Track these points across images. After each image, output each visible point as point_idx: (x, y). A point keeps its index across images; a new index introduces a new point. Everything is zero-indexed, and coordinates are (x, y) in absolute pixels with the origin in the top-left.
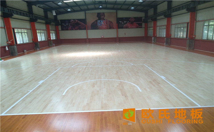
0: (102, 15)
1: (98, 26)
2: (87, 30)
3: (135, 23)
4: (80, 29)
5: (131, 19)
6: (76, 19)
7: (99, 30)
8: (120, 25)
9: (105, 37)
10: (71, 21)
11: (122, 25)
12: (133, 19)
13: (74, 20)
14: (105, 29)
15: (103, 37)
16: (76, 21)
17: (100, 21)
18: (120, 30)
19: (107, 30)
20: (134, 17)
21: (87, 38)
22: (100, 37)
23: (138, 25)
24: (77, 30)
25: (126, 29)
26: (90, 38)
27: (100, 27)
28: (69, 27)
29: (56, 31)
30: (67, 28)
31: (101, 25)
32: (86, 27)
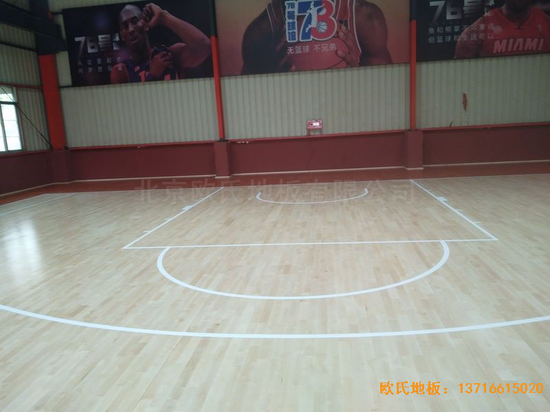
1: (287, 45)
2: (221, 75)
4: (178, 70)
7: (296, 76)
8: (436, 35)
9: (330, 131)
10: (125, 16)
11: (444, 34)
13: (141, 5)
14: (331, 67)
15: (320, 130)
16: (151, 14)
17: (304, 8)
18: (432, 72)
19: (342, 73)
21: (223, 139)
22: (301, 132)
24: (161, 78)
25: (473, 62)
26: (236, 137)
27: (298, 51)
28: (114, 63)
29: (41, 88)
30: (105, 65)
31: (306, 36)
32: (210, 59)
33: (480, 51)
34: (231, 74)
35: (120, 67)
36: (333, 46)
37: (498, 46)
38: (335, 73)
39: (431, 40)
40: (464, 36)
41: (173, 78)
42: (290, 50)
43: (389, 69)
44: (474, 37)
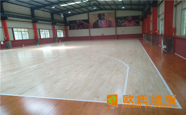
0: (102, 16)
2: (90, 28)
3: (132, 21)
4: (84, 28)
5: (129, 18)
6: (81, 20)
7: (100, 29)
8: (119, 24)
9: (105, 35)
10: (77, 22)
12: (130, 18)
13: (79, 21)
15: (103, 35)
16: (80, 22)
17: (101, 21)
18: (118, 28)
20: (131, 16)
21: (90, 36)
22: (101, 35)
23: (135, 23)
24: (82, 29)
26: (92, 36)
29: (65, 30)
30: (74, 27)
31: (101, 24)
32: (88, 27)
33: (125, 26)
34: (91, 28)
35: (76, 28)
36: (105, 25)
37: (127, 25)
38: (105, 28)
39: (118, 25)
40: (122, 24)
41: (83, 29)
42: (99, 26)
43: (113, 28)
44: (124, 24)
